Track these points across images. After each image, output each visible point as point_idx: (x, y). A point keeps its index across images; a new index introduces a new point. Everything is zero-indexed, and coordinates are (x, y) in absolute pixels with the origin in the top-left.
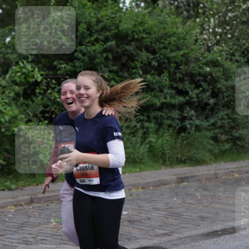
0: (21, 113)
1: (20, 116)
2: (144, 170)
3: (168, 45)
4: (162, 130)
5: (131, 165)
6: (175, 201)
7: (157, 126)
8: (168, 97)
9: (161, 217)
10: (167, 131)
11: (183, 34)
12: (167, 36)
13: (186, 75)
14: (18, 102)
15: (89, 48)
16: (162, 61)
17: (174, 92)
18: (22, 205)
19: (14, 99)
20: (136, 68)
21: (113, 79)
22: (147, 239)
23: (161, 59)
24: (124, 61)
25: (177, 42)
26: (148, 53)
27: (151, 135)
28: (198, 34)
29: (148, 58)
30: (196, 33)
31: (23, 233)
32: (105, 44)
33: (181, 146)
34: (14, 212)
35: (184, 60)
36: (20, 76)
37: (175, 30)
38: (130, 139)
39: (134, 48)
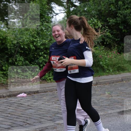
15: (123, 12)
36: (91, 25)
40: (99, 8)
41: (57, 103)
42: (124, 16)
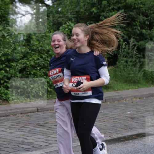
2: (140, 87)
5: (132, 84)
15: (108, 14)
16: (152, 21)
20: (136, 25)
22: (142, 129)
23: (151, 20)
24: (129, 21)
26: (144, 16)
29: (143, 20)
36: (67, 31)
38: (132, 68)
39: (135, 14)
40: (77, 10)
41: (22, 130)
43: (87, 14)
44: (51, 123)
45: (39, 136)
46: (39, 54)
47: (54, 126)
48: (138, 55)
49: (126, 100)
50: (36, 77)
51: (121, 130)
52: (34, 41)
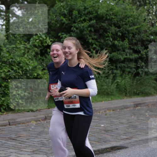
0: (39, 64)
1: (38, 67)
2: (114, 99)
3: (127, 23)
4: (124, 75)
5: (106, 96)
6: (133, 118)
7: (122, 72)
8: (128, 55)
9: (124, 128)
10: (127, 75)
11: (137, 16)
12: (127, 17)
13: (139, 41)
14: (37, 57)
15: (79, 25)
16: (124, 32)
17: (131, 51)
18: (40, 121)
19: (34, 56)
20: (108, 37)
21: (94, 43)
22: (116, 142)
23: (123, 31)
24: (101, 33)
25: (133, 21)
26: (116, 27)
27: (118, 78)
28: (146, 16)
29: (115, 31)
30: (145, 15)
31: (41, 138)
32: (90, 22)
33: (136, 85)
34: (36, 125)
35: (137, 31)
36: (38, 42)
37: (132, 13)
38: (105, 80)
39: (107, 25)
40: (48, 21)
42: (80, 30)
43: (58, 25)
44: (23, 137)
45: (11, 150)
46: (10, 66)
47: (27, 139)
48: (110, 67)
49: (99, 112)
50: (7, 89)
51: (94, 142)
52: (4, 53)
